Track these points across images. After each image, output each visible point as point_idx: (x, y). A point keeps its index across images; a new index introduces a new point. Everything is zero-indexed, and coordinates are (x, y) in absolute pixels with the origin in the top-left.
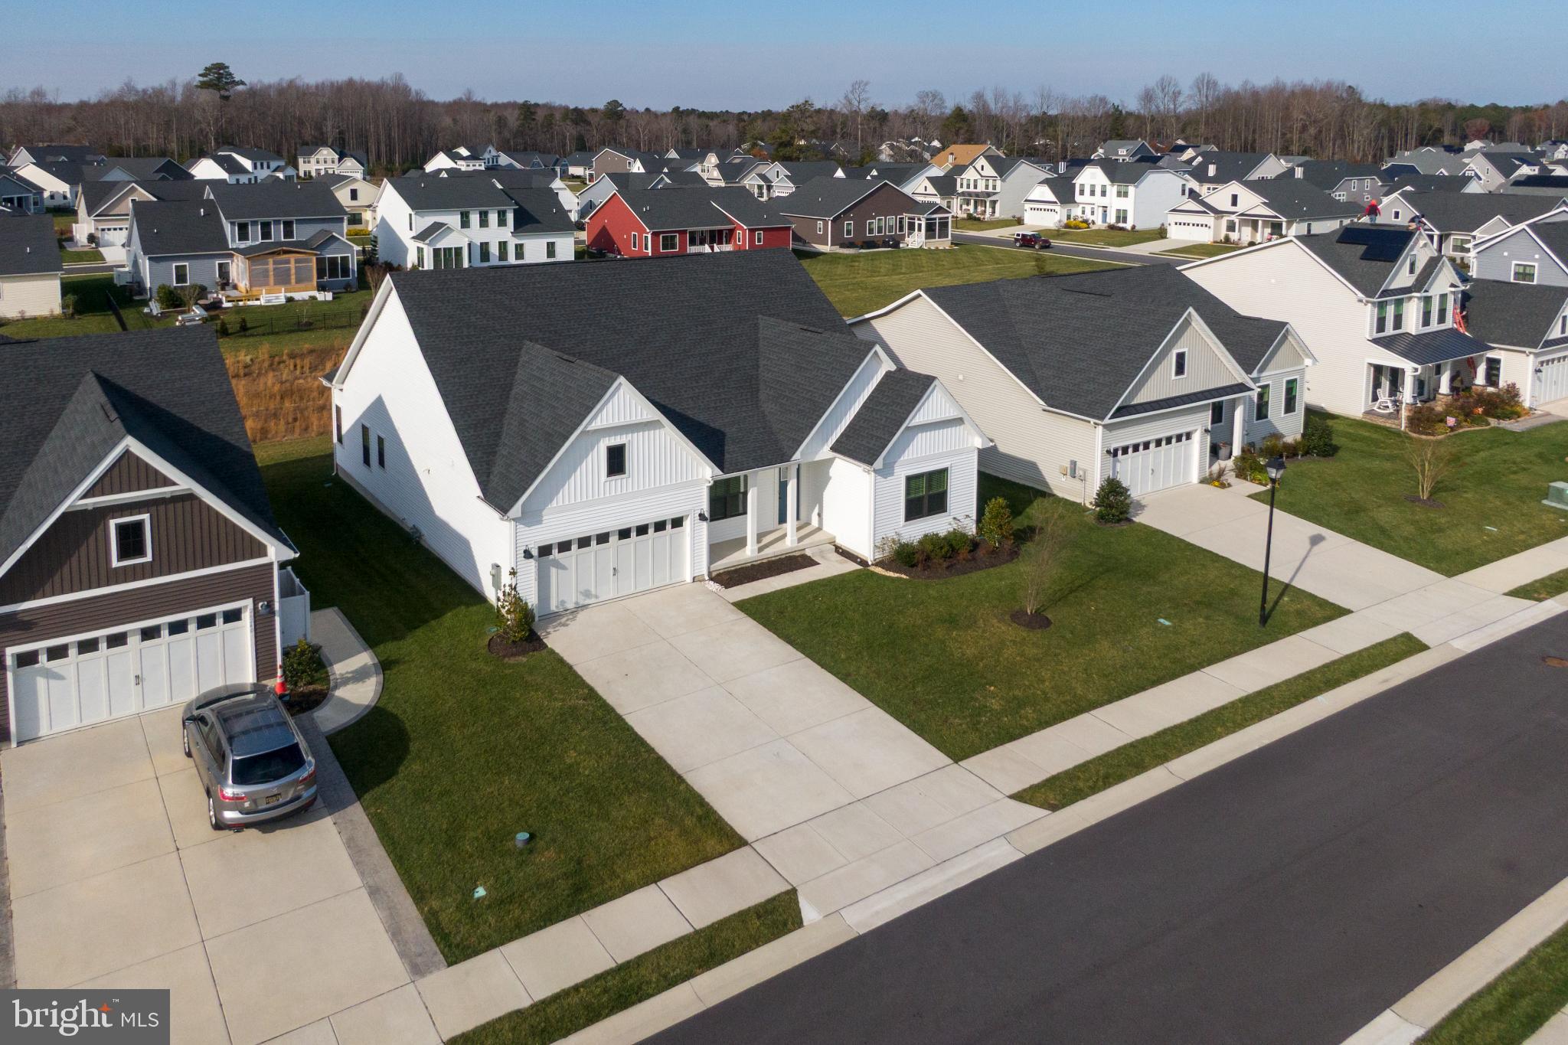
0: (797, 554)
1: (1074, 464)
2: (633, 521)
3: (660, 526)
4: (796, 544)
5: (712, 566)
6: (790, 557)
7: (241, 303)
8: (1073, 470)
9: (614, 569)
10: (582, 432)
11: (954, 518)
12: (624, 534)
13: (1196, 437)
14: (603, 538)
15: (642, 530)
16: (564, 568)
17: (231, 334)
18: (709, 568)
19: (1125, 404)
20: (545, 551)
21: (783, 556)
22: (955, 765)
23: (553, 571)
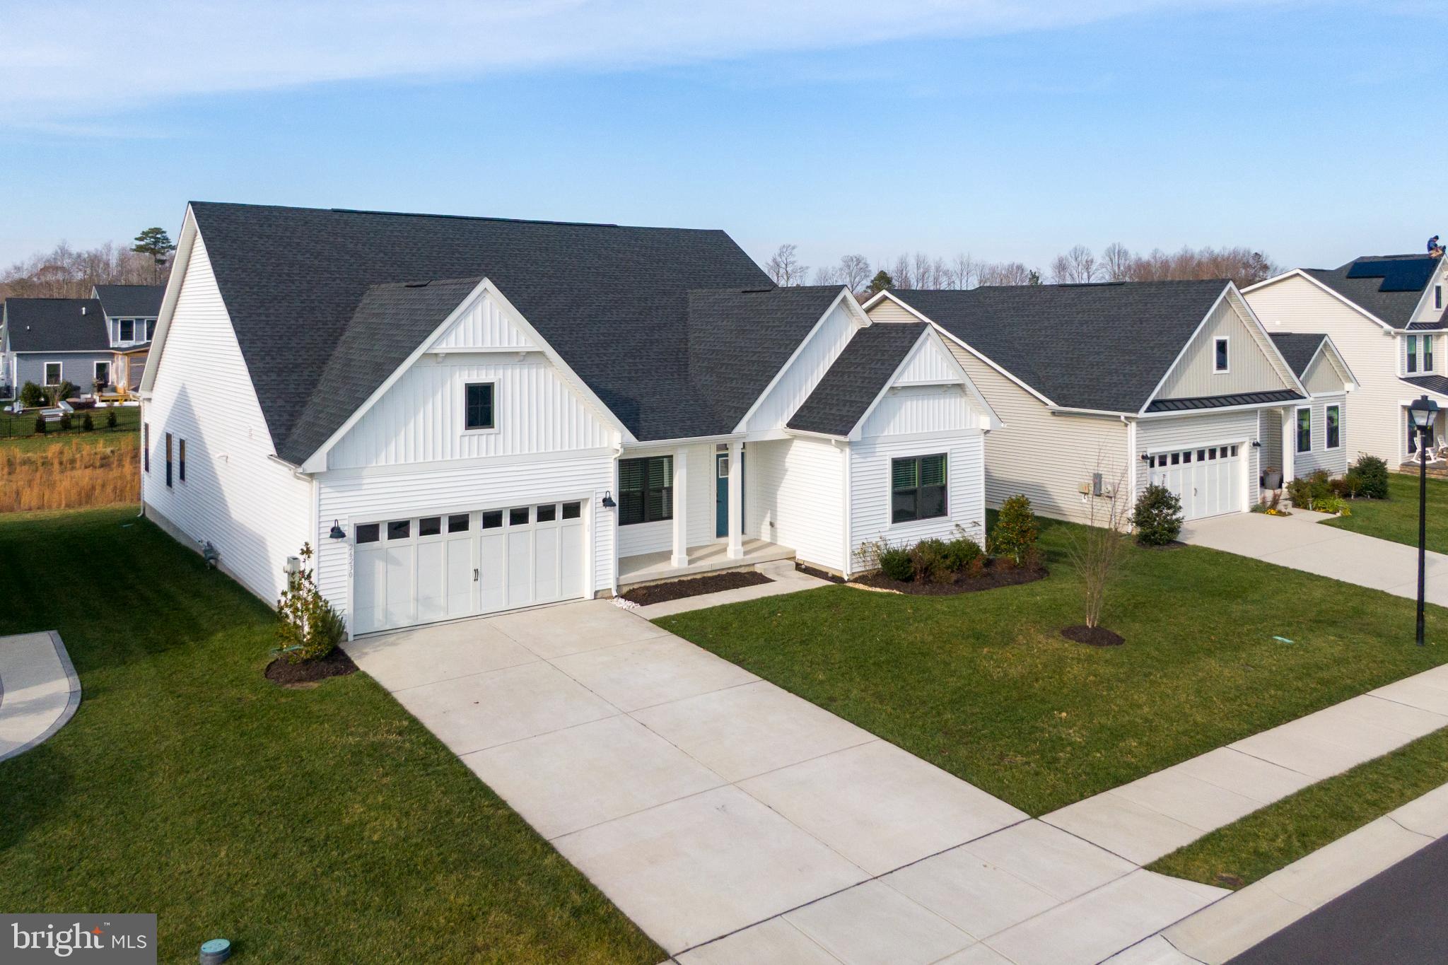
0: (743, 570)
1: (1098, 478)
2: (505, 500)
3: (546, 513)
4: (741, 556)
5: (622, 577)
6: (733, 574)
7: (116, 404)
8: (1097, 488)
9: (476, 571)
10: (424, 355)
11: (957, 525)
12: (492, 520)
13: (1244, 452)
14: (459, 523)
15: (519, 516)
16: (397, 563)
17: (98, 429)
18: (618, 579)
19: (1160, 398)
20: (367, 533)
21: (724, 572)
22: (1034, 821)
23: (380, 566)
